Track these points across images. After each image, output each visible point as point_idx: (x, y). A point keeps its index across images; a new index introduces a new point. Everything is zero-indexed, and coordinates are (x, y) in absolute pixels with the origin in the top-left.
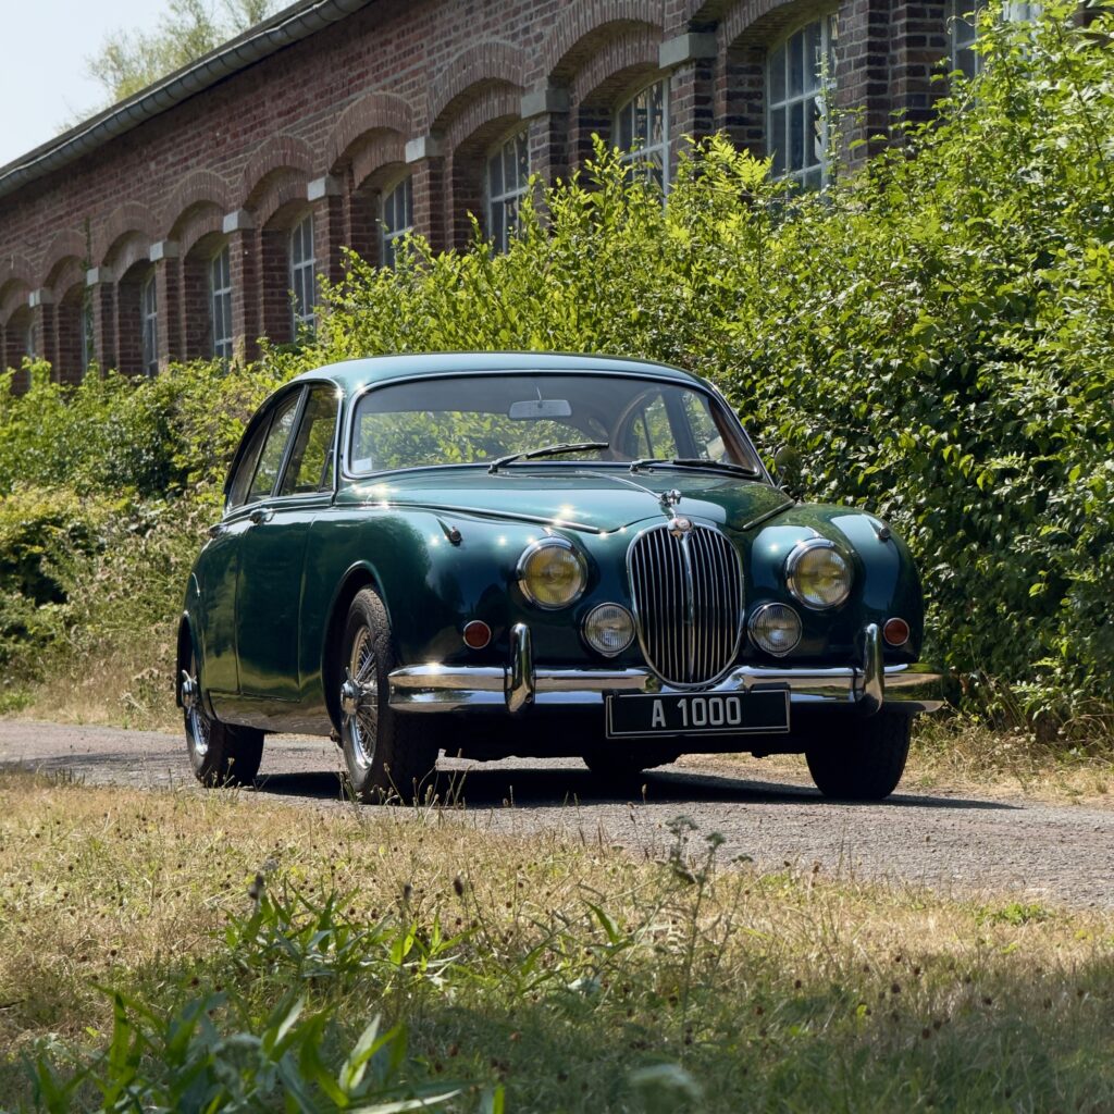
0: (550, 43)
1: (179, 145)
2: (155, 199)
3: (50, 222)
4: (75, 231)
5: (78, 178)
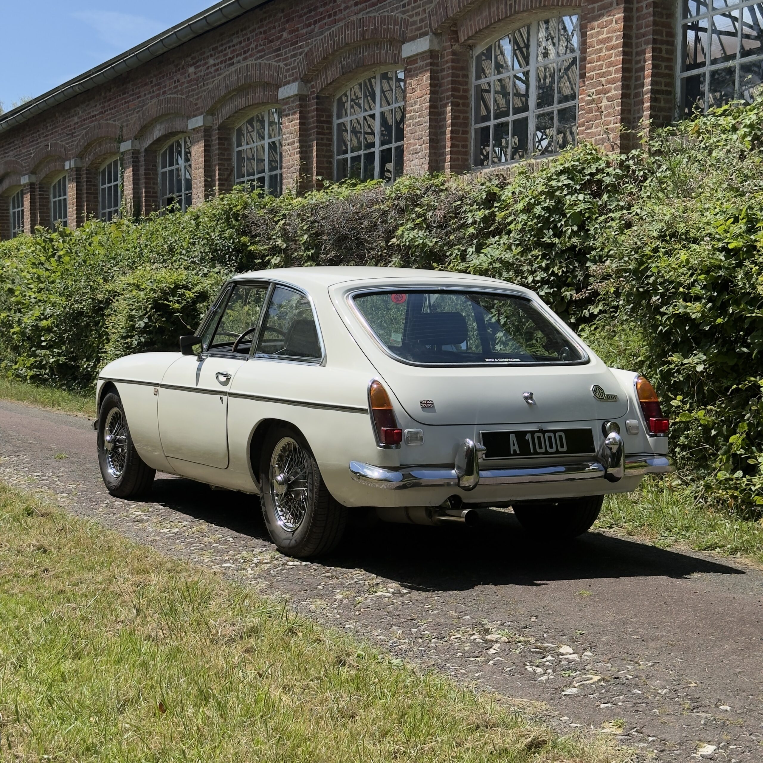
2: (193, 90)
3: (84, 120)
4: (108, 122)
5: (112, 90)
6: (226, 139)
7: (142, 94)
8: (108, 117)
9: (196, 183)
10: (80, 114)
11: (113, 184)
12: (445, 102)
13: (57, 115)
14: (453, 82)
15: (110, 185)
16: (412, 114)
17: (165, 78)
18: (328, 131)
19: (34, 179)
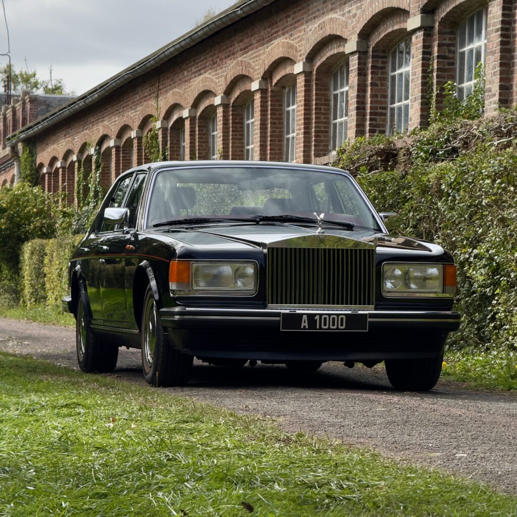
0: (359, 18)
1: (197, 63)
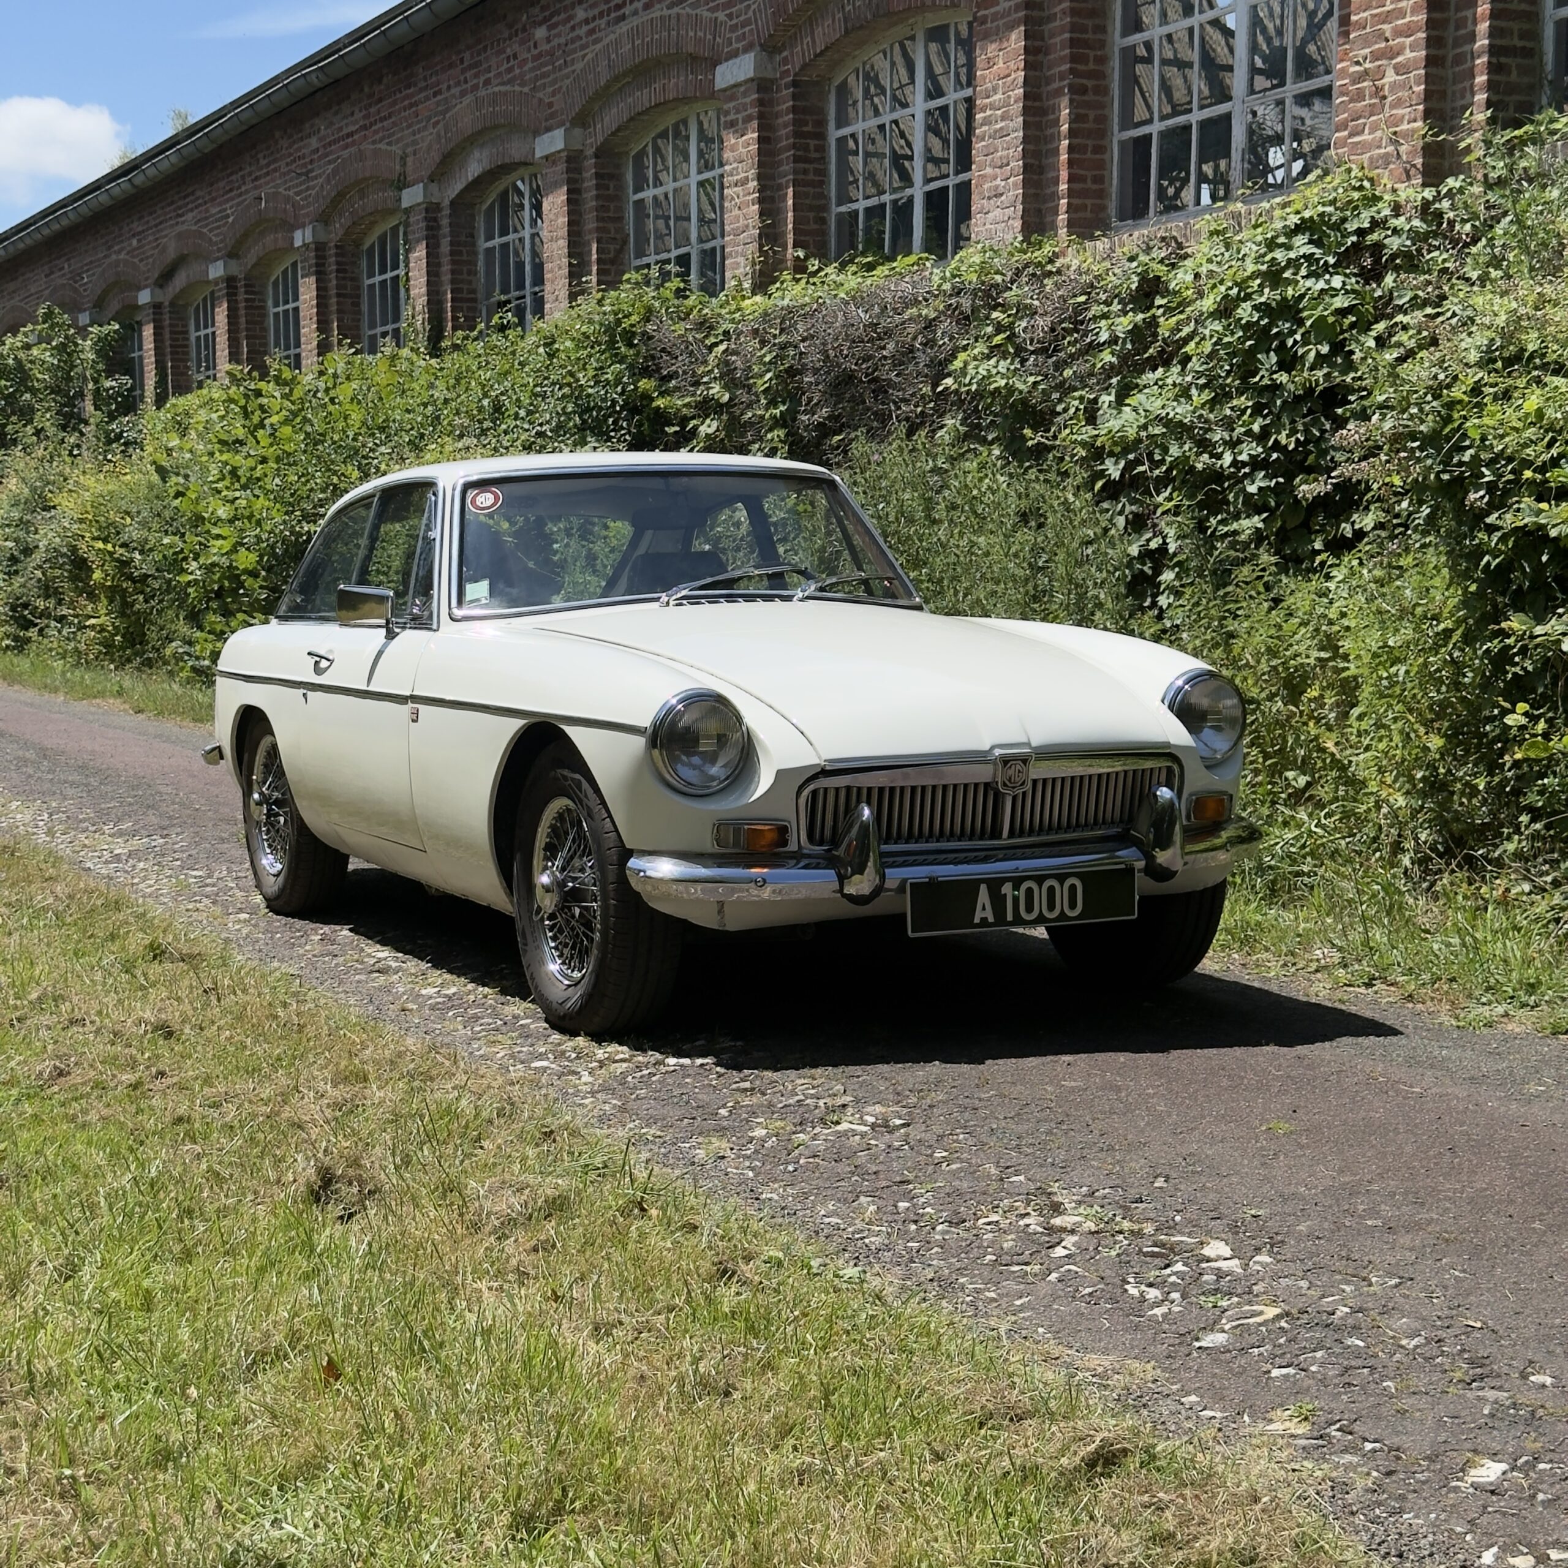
2: (544, 75)
3: (330, 144)
4: (378, 146)
5: (385, 80)
6: (611, 177)
7: (444, 86)
8: (377, 137)
9: (551, 271)
10: (322, 132)
11: (389, 275)
12: (1056, 85)
13: (277, 134)
14: (1073, 43)
15: (383, 277)
16: (988, 113)
17: (489, 52)
18: (817, 155)
19: (236, 269)
